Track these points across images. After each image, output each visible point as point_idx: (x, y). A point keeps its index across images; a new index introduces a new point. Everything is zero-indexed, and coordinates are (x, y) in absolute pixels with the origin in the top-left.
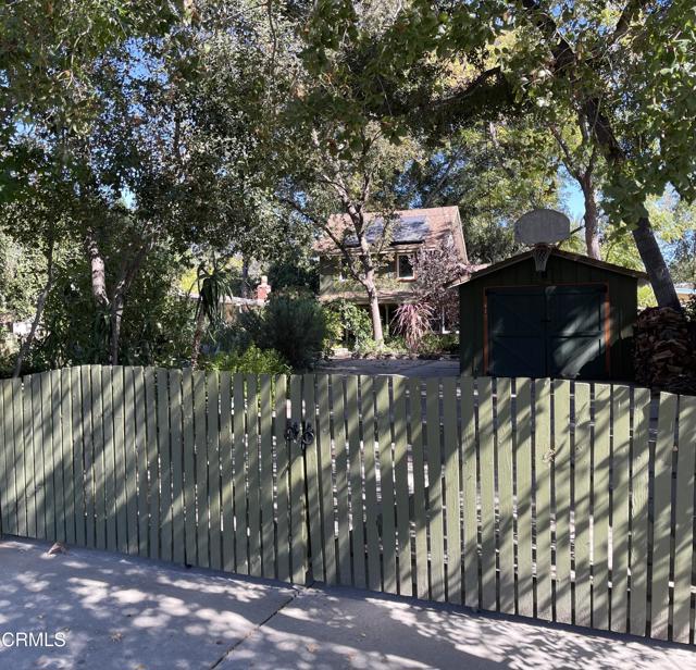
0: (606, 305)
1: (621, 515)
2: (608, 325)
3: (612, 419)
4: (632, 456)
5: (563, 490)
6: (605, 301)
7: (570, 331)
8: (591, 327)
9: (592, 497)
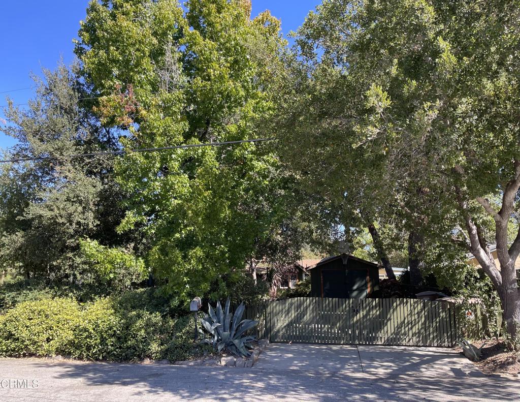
0: (368, 277)
1: (420, 323)
2: (369, 285)
3: (417, 306)
4: (421, 312)
5: (410, 319)
6: (367, 276)
7: (355, 287)
8: (363, 286)
9: (415, 320)
